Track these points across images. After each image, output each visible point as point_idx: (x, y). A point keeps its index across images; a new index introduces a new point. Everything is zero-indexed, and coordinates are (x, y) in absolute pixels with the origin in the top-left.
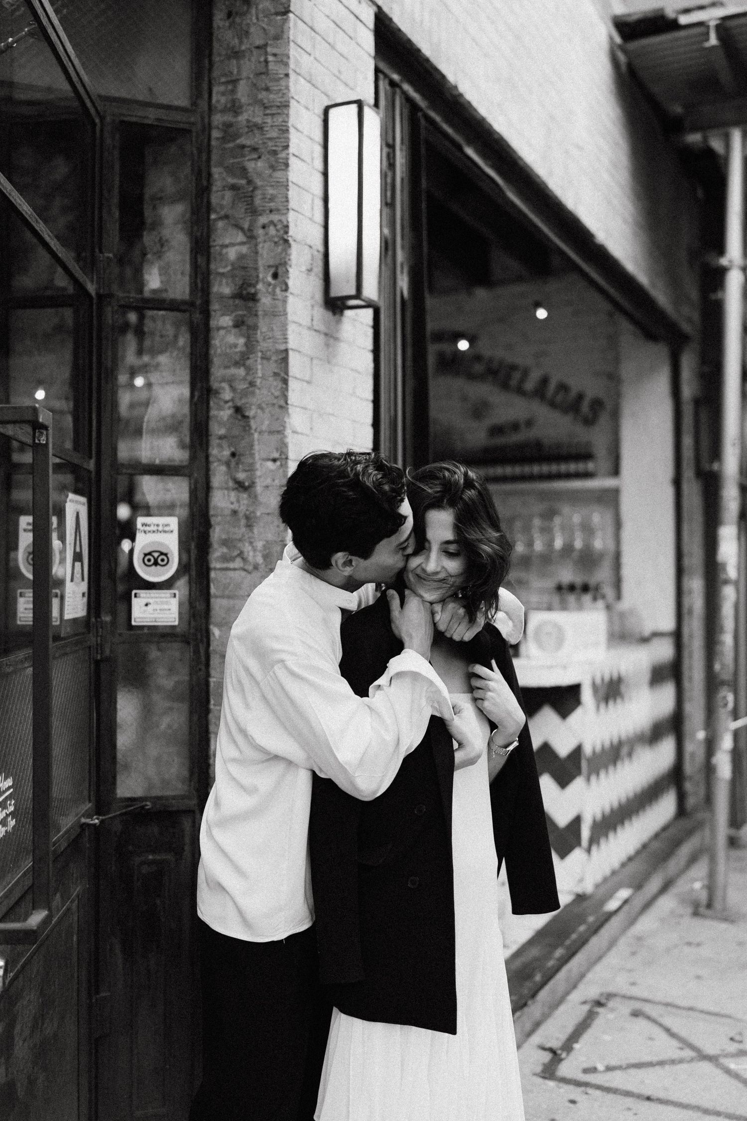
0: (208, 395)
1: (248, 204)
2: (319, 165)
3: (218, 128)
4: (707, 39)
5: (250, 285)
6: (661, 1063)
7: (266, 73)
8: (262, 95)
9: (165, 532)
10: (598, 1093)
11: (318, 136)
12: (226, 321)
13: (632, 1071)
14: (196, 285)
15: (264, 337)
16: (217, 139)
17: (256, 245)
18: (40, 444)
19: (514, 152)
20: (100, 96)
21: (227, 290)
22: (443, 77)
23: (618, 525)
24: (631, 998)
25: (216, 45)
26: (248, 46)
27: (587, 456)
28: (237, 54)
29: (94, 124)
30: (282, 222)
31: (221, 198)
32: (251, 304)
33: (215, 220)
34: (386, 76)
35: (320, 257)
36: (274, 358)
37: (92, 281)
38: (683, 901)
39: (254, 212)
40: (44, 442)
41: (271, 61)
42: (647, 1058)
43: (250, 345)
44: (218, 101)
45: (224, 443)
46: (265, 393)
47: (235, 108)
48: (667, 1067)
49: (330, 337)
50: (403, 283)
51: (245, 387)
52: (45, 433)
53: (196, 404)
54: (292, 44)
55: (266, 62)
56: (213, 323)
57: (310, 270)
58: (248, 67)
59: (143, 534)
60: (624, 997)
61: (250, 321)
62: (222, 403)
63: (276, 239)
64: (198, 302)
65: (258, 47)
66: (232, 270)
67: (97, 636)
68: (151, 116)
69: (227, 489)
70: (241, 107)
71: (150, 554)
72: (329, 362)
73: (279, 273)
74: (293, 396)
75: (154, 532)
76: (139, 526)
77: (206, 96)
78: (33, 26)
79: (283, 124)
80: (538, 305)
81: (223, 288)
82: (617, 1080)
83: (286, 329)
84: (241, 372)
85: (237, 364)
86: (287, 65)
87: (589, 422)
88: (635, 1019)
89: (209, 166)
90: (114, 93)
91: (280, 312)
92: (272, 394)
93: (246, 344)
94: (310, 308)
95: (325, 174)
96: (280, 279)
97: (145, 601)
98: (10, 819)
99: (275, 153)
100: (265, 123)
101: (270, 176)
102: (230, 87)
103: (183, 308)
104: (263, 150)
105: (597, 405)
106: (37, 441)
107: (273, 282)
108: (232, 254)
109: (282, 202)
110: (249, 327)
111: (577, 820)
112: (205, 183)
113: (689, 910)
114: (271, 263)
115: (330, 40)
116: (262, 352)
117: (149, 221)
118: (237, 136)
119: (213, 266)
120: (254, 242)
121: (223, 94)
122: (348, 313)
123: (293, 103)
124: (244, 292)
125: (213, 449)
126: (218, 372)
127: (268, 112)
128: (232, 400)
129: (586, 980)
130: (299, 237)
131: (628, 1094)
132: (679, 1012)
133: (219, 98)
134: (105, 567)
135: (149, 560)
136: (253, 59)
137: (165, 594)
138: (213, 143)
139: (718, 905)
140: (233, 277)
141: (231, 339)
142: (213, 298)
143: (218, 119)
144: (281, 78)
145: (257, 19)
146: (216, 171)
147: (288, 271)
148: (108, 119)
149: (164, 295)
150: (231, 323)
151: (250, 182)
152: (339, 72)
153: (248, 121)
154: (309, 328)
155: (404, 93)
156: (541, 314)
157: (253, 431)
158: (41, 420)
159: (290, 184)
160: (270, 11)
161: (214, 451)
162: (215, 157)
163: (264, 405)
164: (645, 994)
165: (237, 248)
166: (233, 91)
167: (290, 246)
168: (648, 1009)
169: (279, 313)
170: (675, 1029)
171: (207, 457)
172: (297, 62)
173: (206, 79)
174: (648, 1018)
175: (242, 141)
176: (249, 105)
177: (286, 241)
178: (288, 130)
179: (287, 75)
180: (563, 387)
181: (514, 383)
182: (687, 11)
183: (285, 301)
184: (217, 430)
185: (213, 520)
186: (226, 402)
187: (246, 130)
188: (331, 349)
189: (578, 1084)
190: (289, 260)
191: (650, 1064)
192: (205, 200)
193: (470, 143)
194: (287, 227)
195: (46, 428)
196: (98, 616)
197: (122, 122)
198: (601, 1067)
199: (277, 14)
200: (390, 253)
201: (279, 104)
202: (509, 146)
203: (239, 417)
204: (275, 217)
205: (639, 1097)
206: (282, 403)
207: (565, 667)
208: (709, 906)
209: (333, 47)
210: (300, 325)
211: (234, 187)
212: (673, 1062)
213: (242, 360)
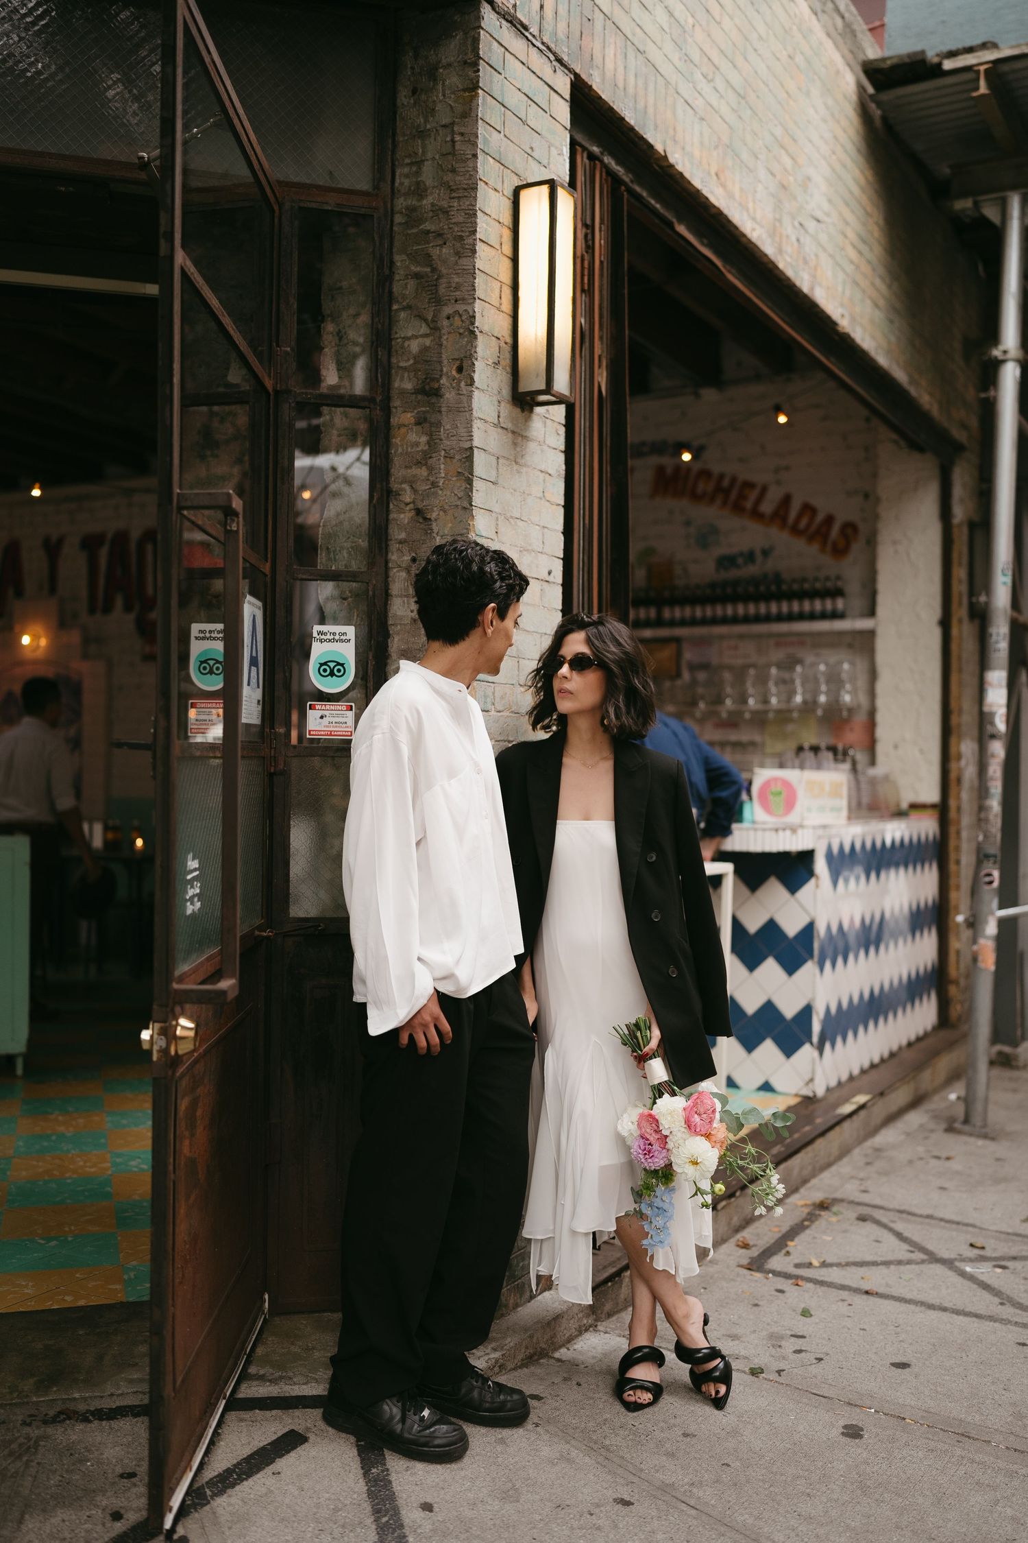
0: (388, 496)
1: (432, 294)
2: (507, 249)
3: (402, 213)
4: (977, 88)
5: (433, 380)
6: (887, 1263)
7: (453, 153)
8: (449, 177)
9: (342, 641)
10: (810, 1285)
11: (507, 218)
12: (408, 418)
13: (853, 1269)
14: (377, 379)
15: (448, 434)
16: (400, 224)
17: (440, 337)
18: (231, 530)
19: (736, 228)
20: (278, 182)
21: (408, 386)
22: (651, 147)
23: (873, 675)
24: (859, 1204)
25: (399, 124)
26: (435, 125)
27: (837, 593)
28: (422, 134)
29: (273, 211)
30: (469, 313)
31: (404, 288)
32: (434, 400)
33: (397, 310)
34: (584, 149)
35: (507, 349)
36: (457, 457)
37: (269, 376)
38: (936, 1117)
39: (438, 301)
40: (235, 529)
41: (459, 141)
42: (869, 1258)
43: (433, 444)
44: (402, 184)
45: (405, 549)
46: (449, 493)
47: (419, 191)
48: (892, 1267)
49: (518, 436)
50: (602, 378)
51: (427, 487)
52: (236, 519)
53: (375, 506)
54: (480, 122)
55: (453, 141)
56: (394, 421)
57: (497, 364)
58: (433, 147)
59: (319, 643)
60: (851, 1202)
61: (433, 418)
62: (402, 506)
63: (461, 331)
64: (379, 399)
65: (444, 126)
66: (415, 363)
67: (271, 748)
68: (331, 203)
69: (407, 596)
70: (426, 190)
71: (325, 664)
72: (516, 463)
73: (464, 367)
74: (478, 499)
75: (330, 641)
76: (315, 634)
77: (389, 177)
78: (219, 117)
79: (471, 207)
80: (778, 410)
81: (404, 383)
82: (834, 1275)
83: (471, 427)
84: (423, 472)
85: (418, 463)
86: (475, 145)
87: (840, 551)
88: (861, 1223)
89: (391, 253)
90: (294, 179)
91: (464, 407)
92: (456, 495)
93: (428, 443)
94: (496, 403)
95: (515, 260)
96: (464, 373)
97: (320, 713)
98: (196, 899)
99: (461, 238)
100: (450, 207)
101: (456, 263)
102: (414, 169)
103: (363, 404)
104: (448, 236)
105: (850, 530)
106: (228, 528)
107: (457, 376)
108: (414, 346)
109: (468, 291)
110: (431, 424)
111: (807, 1011)
112: (387, 272)
113: (944, 1126)
114: (457, 357)
115: (523, 116)
116: (445, 450)
117: (326, 311)
118: (421, 221)
119: (394, 360)
120: (437, 334)
121: (407, 176)
122: (539, 410)
123: (481, 185)
124: (427, 387)
125: (393, 555)
126: (398, 472)
127: (454, 195)
128: (414, 502)
129: (809, 1185)
130: (486, 328)
131: (843, 1287)
132: (913, 1218)
133: (403, 181)
134: (279, 677)
135: (325, 670)
136: (439, 139)
137: (342, 705)
138: (395, 228)
139: (977, 1119)
140: (416, 371)
141: (412, 437)
142: (394, 393)
143: (401, 203)
144: (468, 159)
145: (444, 96)
146: (398, 259)
147: (474, 364)
148: (287, 206)
149: (342, 391)
150: (413, 420)
151: (434, 270)
152: (532, 148)
153: (433, 205)
154: (495, 425)
155: (605, 166)
156: (782, 419)
157: (435, 535)
158: (234, 506)
159: (477, 271)
160: (458, 87)
161: (393, 557)
162: (397, 244)
163: (446, 507)
164: (878, 1202)
165: (420, 339)
166: (418, 173)
167: (476, 337)
168: (878, 1214)
169: (464, 409)
170: (906, 1234)
171: (387, 562)
172: (486, 141)
173: (389, 160)
174: (878, 1223)
175: (427, 226)
176: (434, 187)
177: (473, 332)
178: (475, 214)
179: (475, 156)
180: (808, 509)
181: (749, 505)
182: (952, 54)
183: (470, 397)
184: (397, 534)
185: (392, 630)
186: (407, 504)
187: (431, 214)
188: (518, 449)
189: (787, 1276)
190: (476, 352)
191: (875, 1264)
192: (387, 291)
193: (680, 221)
194: (474, 317)
195: (237, 515)
196: (272, 727)
197: (300, 208)
198: (816, 1263)
199: (464, 90)
200: (587, 344)
201: (466, 187)
202: (729, 222)
203: (421, 520)
204: (461, 308)
205: (857, 1291)
206: (466, 504)
207: (794, 830)
208: (966, 1121)
209: (524, 123)
210: (486, 422)
211: (417, 276)
212: (900, 1263)
213: (424, 460)
